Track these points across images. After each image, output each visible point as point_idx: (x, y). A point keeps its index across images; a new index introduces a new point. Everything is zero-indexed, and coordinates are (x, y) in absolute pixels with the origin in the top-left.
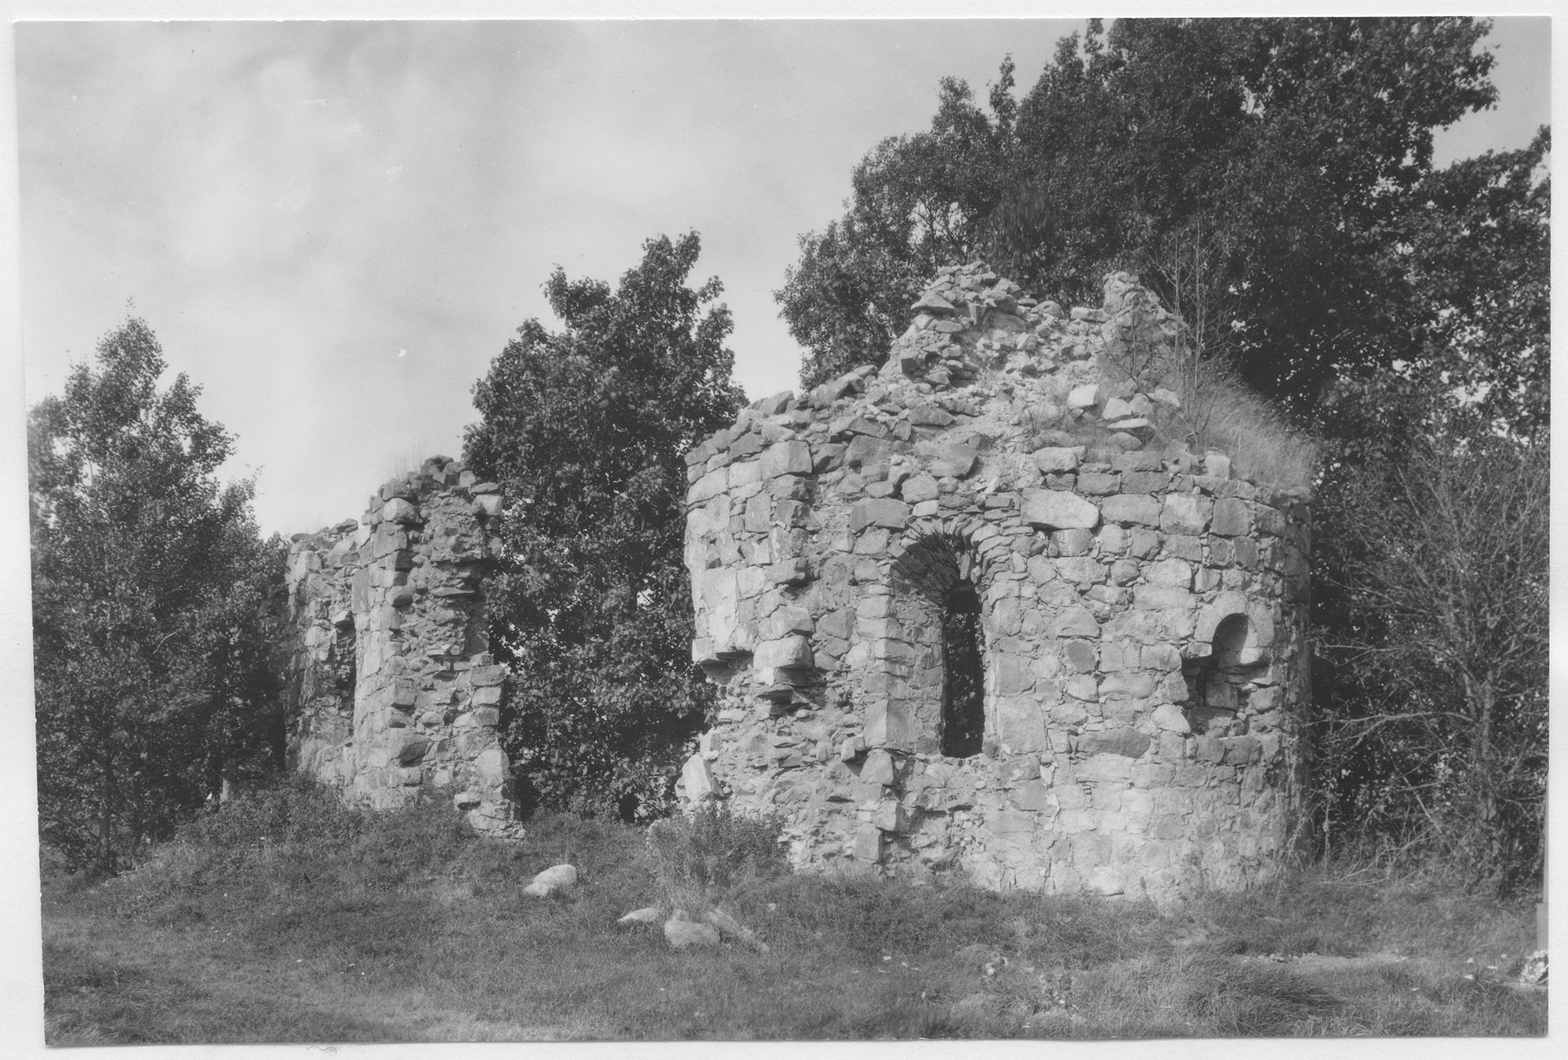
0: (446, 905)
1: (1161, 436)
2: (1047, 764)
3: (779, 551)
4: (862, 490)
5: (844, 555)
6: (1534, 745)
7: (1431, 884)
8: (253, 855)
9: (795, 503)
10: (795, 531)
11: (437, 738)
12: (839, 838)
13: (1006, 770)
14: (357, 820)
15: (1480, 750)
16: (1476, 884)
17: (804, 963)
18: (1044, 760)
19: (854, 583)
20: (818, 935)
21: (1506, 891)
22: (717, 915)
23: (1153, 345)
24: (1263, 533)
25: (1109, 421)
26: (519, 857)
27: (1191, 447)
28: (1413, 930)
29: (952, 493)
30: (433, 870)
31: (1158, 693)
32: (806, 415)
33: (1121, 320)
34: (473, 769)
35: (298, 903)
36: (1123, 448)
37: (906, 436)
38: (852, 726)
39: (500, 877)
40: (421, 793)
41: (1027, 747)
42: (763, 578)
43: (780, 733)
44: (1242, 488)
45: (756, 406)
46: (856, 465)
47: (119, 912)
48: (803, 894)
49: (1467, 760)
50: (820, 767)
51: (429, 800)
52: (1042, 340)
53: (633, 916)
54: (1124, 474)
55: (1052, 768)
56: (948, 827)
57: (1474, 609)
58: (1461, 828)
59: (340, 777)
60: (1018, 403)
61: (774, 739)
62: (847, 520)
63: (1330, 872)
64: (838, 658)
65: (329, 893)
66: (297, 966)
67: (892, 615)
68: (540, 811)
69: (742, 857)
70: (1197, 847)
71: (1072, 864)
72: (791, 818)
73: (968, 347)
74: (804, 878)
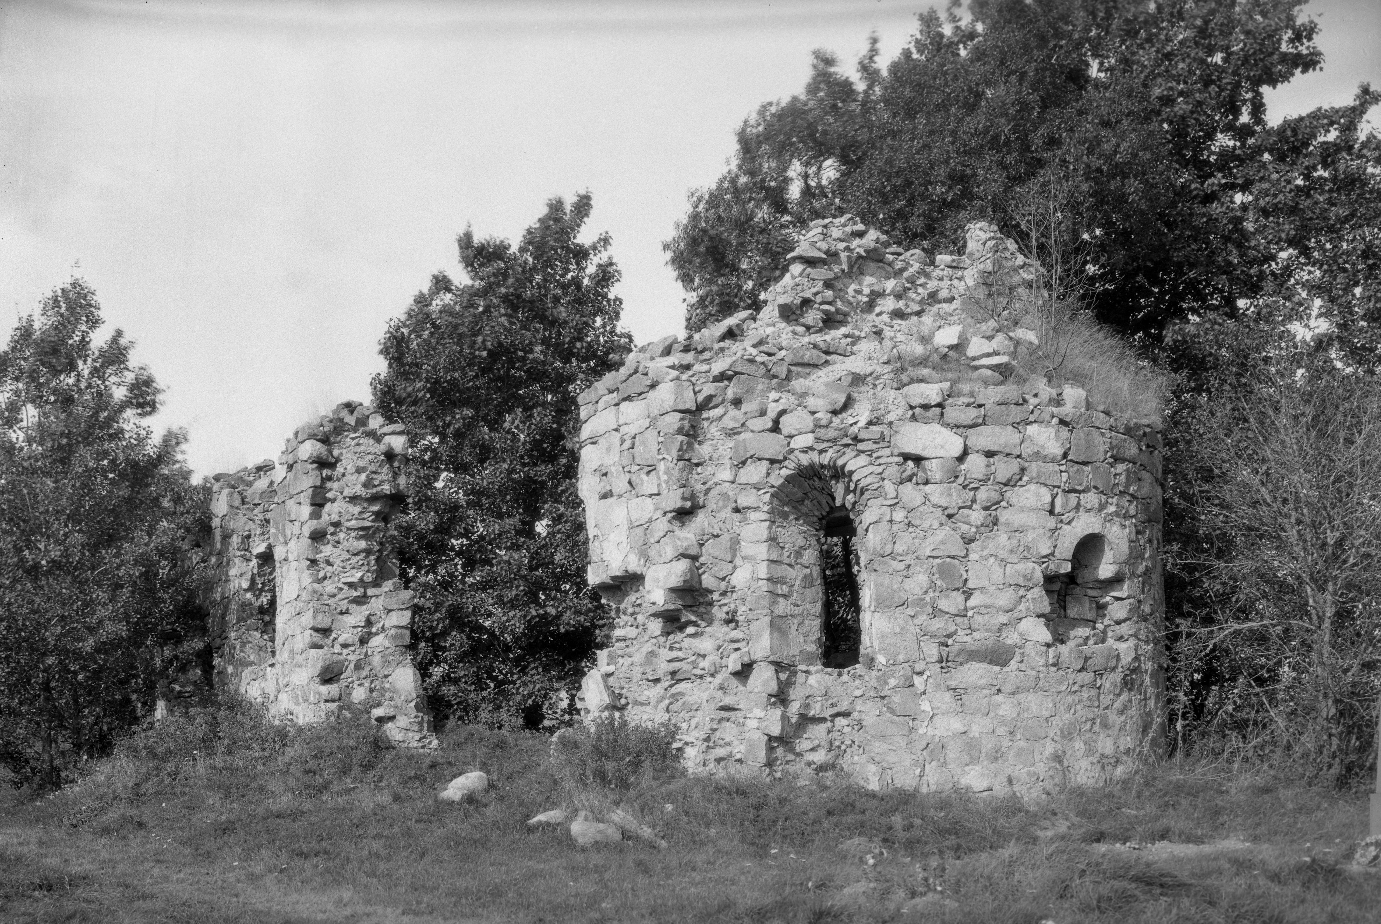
0: (368, 810)
1: (1021, 371)
2: (920, 673)
3: (667, 482)
4: (743, 425)
5: (727, 484)
6: (1370, 649)
7: (1275, 778)
8: (187, 768)
9: (681, 438)
10: (681, 464)
11: (353, 658)
12: (728, 744)
13: (883, 680)
14: (282, 734)
15: (1322, 654)
16: (1316, 776)
17: (700, 858)
18: (917, 670)
19: (737, 510)
20: (713, 832)
21: (1342, 782)
22: (619, 815)
23: (1012, 289)
24: (1117, 459)
25: (974, 359)
26: (433, 766)
27: (1049, 381)
28: (1257, 819)
29: (827, 427)
30: (355, 779)
31: (1022, 607)
32: (689, 358)
33: (982, 266)
34: (387, 686)
35: (230, 811)
36: (986, 383)
37: (783, 376)
38: (738, 641)
39: (417, 783)
40: (340, 708)
41: (901, 657)
42: (652, 507)
43: (671, 649)
44: (1098, 418)
45: (643, 350)
46: (737, 402)
47: (66, 822)
48: (697, 795)
49: (1309, 664)
50: (709, 679)
51: (348, 715)
52: (909, 285)
53: (541, 817)
54: (987, 407)
55: (925, 677)
56: (829, 732)
57: (1315, 526)
58: (1303, 726)
59: (265, 695)
60: (888, 343)
61: (666, 654)
62: (729, 453)
63: (1182, 767)
64: (723, 579)
65: (259, 802)
66: (234, 869)
67: (772, 540)
68: (451, 722)
69: (640, 762)
70: (1059, 747)
71: (945, 764)
72: (684, 726)
73: (840, 293)
74: (698, 780)
